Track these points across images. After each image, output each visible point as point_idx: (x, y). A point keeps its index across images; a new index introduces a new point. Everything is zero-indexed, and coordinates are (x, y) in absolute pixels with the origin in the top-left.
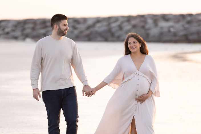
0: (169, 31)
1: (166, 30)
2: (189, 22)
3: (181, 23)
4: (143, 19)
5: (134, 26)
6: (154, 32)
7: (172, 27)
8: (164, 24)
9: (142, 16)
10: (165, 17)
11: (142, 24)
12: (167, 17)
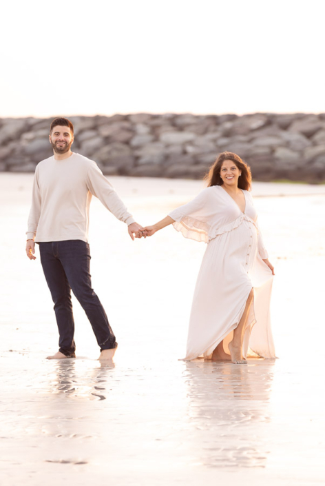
0: (185, 153)
1: (176, 149)
2: (228, 134)
3: (210, 136)
4: (126, 124)
5: (107, 140)
6: (151, 153)
7: (190, 143)
8: (171, 137)
9: (126, 118)
10: (175, 122)
11: (125, 135)
12: (179, 121)
